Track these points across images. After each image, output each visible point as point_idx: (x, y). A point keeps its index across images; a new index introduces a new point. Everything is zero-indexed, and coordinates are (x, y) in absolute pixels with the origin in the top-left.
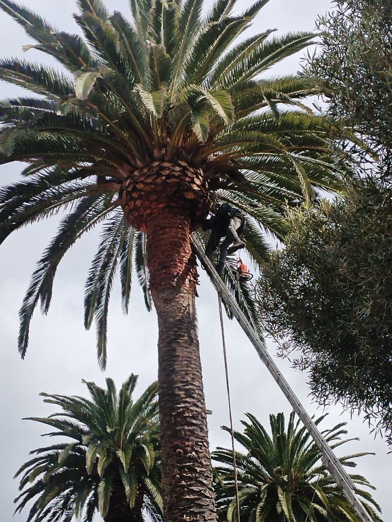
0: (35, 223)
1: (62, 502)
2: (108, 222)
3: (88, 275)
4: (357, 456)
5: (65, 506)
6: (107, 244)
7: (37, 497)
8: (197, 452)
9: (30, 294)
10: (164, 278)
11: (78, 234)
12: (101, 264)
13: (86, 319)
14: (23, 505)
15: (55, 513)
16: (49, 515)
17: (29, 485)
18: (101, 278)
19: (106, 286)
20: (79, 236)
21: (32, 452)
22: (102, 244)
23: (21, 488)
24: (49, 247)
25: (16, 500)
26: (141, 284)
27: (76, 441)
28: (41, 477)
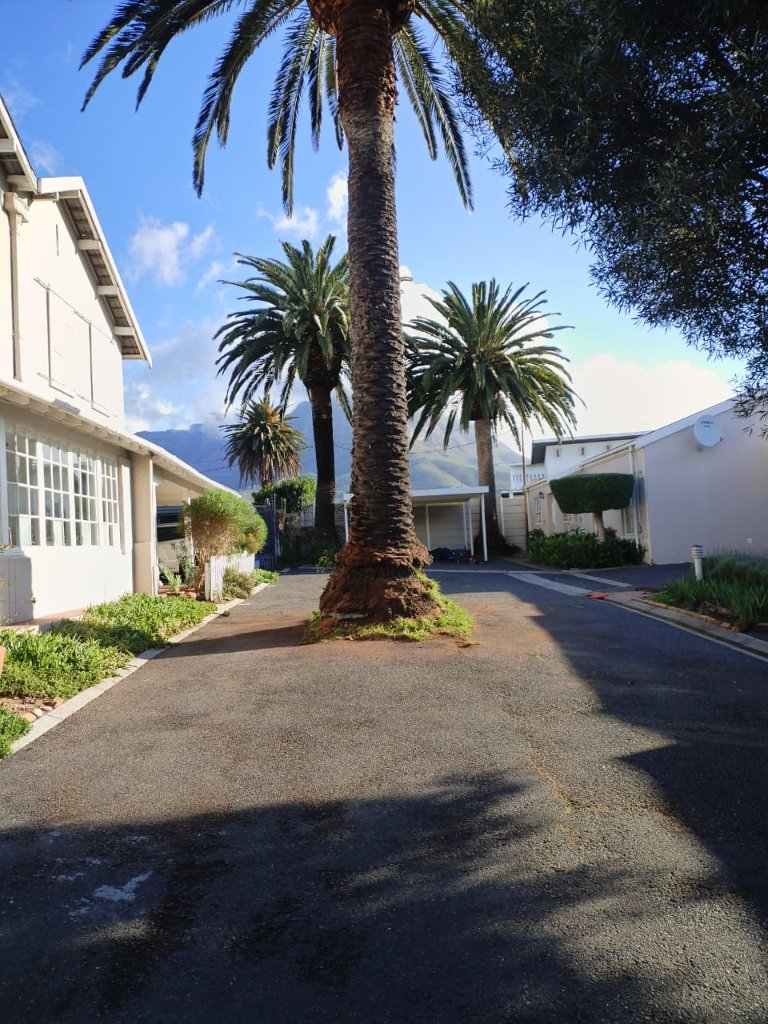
0: (203, 23)
1: (264, 365)
2: (291, 25)
3: (270, 99)
4: (556, 329)
5: (266, 370)
6: (291, 56)
7: (238, 361)
8: (387, 303)
9: (202, 119)
10: (356, 95)
11: (256, 41)
12: (285, 84)
13: (270, 155)
14: (225, 367)
15: (257, 376)
16: (251, 377)
17: (229, 348)
18: (286, 103)
19: (291, 114)
20: (258, 44)
21: (230, 316)
22: (285, 57)
23: (221, 350)
24: (223, 56)
25: (217, 362)
26: (333, 113)
27: (271, 305)
28: (238, 341)
